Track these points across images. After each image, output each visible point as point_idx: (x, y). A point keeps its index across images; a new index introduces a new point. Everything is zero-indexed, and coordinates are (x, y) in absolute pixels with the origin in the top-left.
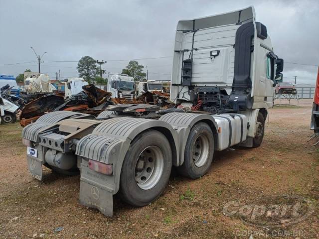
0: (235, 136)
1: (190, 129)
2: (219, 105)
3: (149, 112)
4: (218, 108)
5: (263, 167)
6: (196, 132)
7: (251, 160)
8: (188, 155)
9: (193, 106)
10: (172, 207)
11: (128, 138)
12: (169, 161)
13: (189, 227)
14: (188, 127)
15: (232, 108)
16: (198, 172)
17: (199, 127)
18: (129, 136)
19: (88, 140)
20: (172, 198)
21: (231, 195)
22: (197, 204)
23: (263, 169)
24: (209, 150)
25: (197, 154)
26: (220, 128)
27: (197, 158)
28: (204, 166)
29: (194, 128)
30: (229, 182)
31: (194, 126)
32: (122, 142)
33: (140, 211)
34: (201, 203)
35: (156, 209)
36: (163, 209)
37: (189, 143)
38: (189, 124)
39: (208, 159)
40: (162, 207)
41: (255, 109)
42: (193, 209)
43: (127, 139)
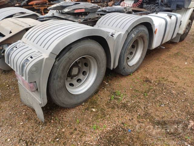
0: (168, 35)
1: (128, 33)
2: (157, 3)
3: (89, 13)
4: (157, 6)
5: (186, 63)
6: (133, 36)
7: (176, 55)
8: (122, 58)
9: (134, 3)
10: (102, 109)
11: (51, 53)
12: (103, 67)
13: (114, 136)
14: (126, 32)
15: (170, 7)
16: (130, 70)
17: (137, 31)
18: (52, 51)
19: (15, 49)
20: (104, 97)
21: (156, 96)
22: (125, 106)
23: (185, 65)
24: (143, 50)
25: (131, 53)
26: (156, 30)
27: (130, 57)
28: (136, 64)
29: (132, 32)
30: (155, 80)
31: (132, 30)
32: (43, 59)
33: (73, 111)
34: (129, 104)
35: (88, 110)
36: (94, 110)
37: (125, 48)
38: (127, 29)
39: (140, 59)
40: (93, 108)
41: (190, 9)
42: (120, 112)
43: (50, 55)
